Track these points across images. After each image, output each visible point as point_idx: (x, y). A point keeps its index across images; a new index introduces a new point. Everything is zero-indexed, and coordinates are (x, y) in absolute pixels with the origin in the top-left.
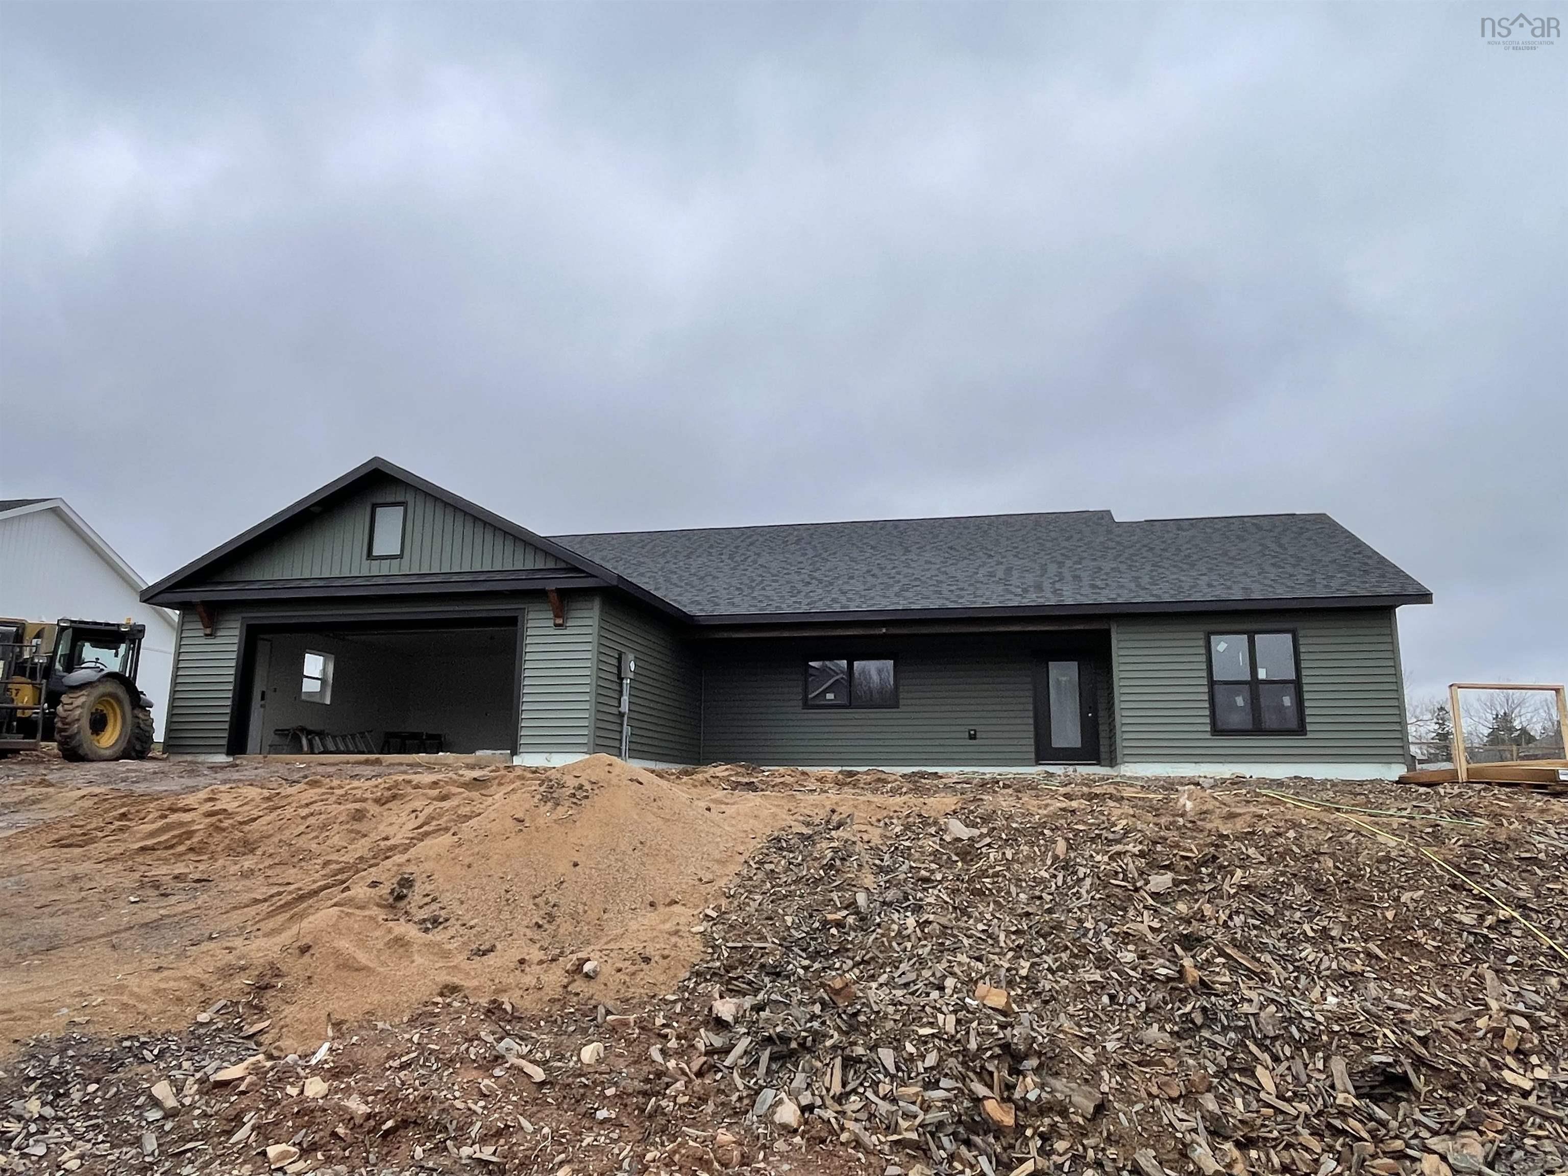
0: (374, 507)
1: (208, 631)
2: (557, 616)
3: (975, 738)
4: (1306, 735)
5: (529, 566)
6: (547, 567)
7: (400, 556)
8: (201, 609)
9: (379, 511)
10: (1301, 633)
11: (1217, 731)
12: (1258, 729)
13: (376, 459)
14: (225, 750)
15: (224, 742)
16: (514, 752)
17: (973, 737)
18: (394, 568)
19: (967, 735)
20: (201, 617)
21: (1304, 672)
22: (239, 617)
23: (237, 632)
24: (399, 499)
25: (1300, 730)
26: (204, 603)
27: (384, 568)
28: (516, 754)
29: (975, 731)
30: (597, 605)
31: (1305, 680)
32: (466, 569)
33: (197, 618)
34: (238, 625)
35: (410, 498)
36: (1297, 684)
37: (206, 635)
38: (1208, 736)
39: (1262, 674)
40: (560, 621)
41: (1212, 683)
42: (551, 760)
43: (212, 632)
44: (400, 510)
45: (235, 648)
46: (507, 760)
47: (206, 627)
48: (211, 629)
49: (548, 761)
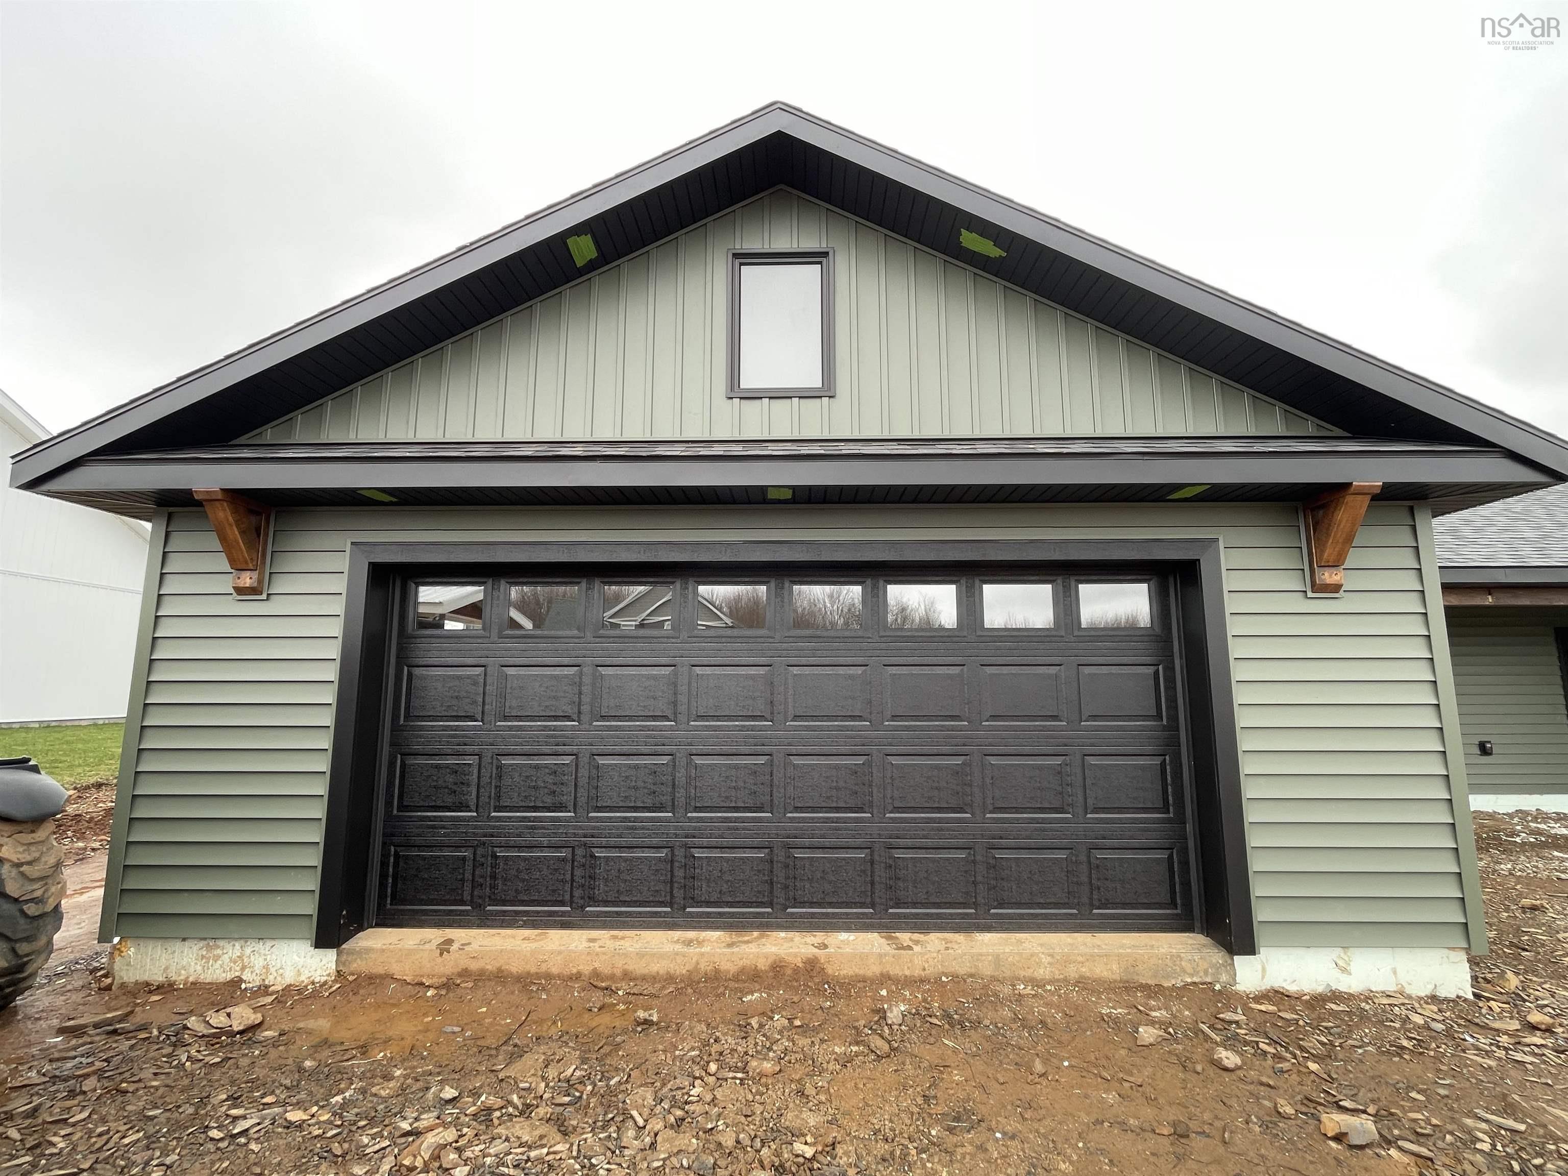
0: (735, 263)
1: (247, 579)
2: (1314, 561)
7: (828, 393)
8: (223, 514)
9: (753, 274)
14: (309, 929)
15: (310, 907)
20: (223, 539)
22: (345, 540)
23: (340, 585)
24: (811, 244)
26: (232, 496)
28: (1245, 950)
30: (1426, 536)
33: (211, 541)
34: (342, 563)
35: (842, 246)
37: (240, 590)
40: (1323, 577)
42: (1353, 968)
43: (260, 581)
44: (812, 272)
45: (336, 628)
46: (1217, 968)
47: (238, 566)
48: (255, 575)
49: (1344, 970)
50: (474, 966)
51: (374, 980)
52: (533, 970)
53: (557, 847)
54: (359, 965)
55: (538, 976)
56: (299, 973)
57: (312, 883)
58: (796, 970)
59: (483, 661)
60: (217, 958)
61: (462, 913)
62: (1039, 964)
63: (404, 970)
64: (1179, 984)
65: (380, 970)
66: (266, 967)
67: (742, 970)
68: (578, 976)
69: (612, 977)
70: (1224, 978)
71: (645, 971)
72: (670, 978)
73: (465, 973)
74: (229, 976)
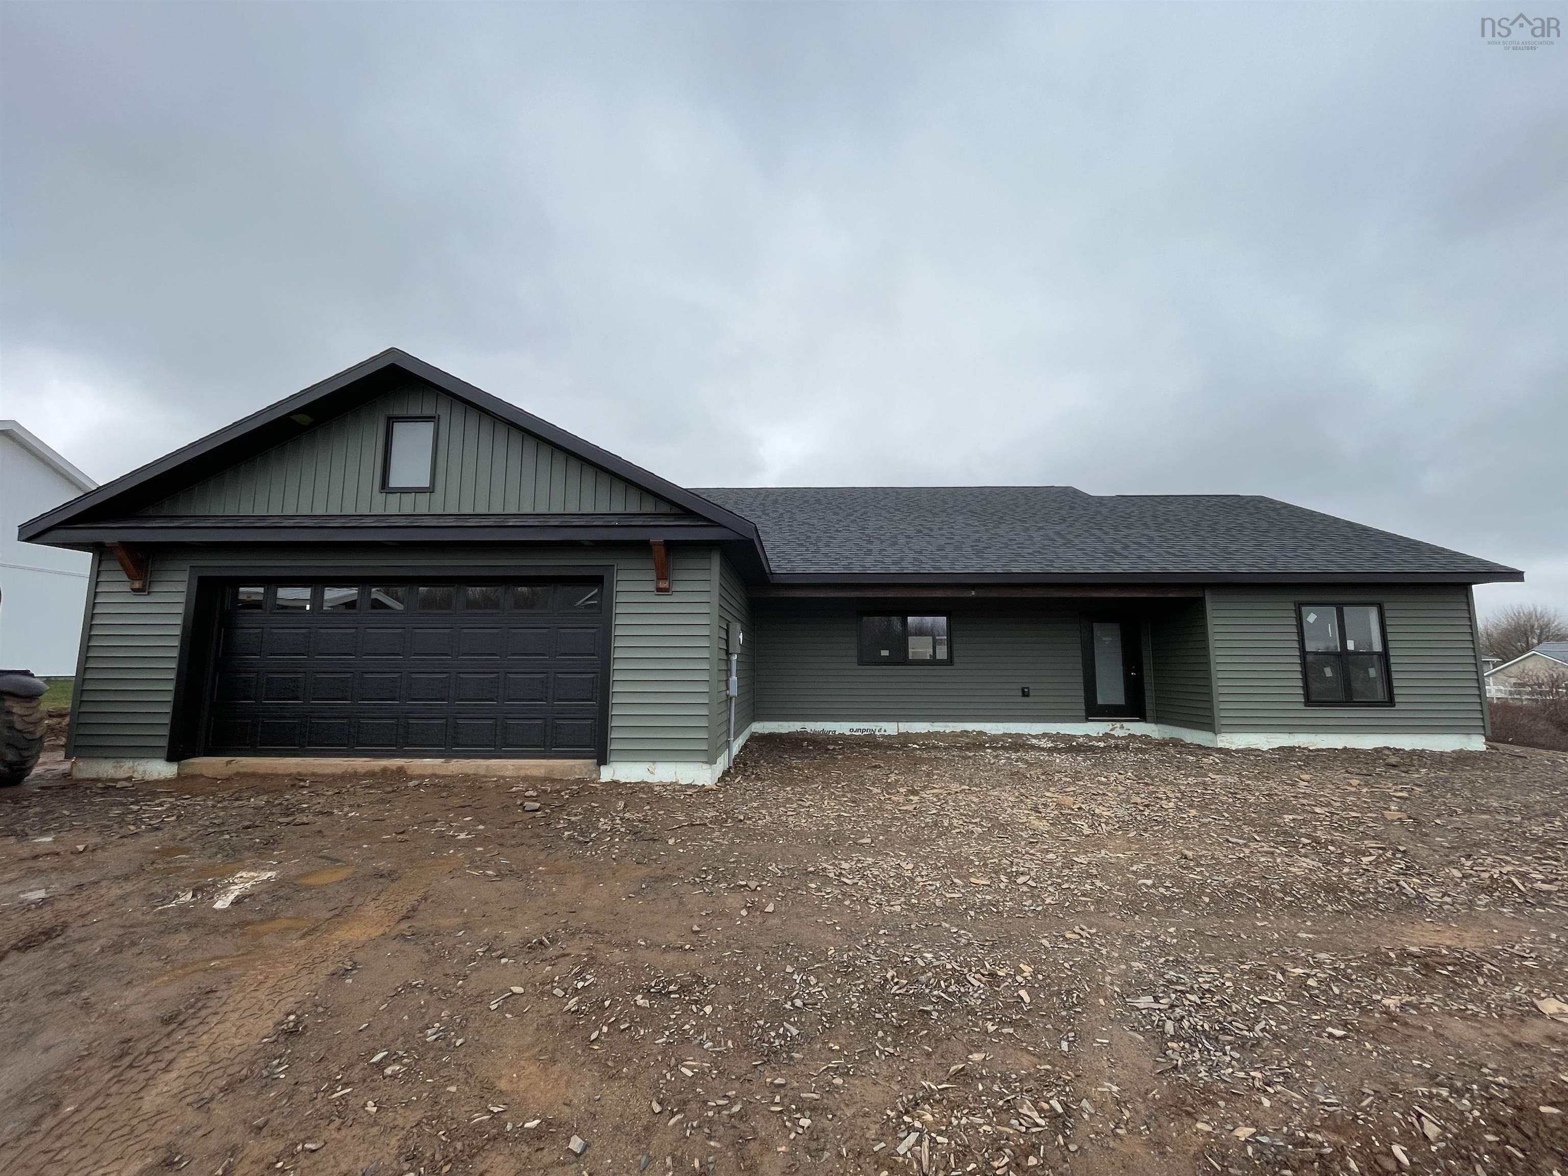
0: (391, 421)
1: (137, 585)
2: (661, 577)
3: (1028, 696)
4: (1394, 706)
5: (618, 508)
6: (644, 511)
7: (431, 490)
8: (122, 553)
9: (399, 428)
10: (1386, 606)
11: (1309, 701)
12: (1348, 700)
13: (392, 351)
14: (164, 753)
15: (164, 742)
16: (602, 760)
17: (1025, 694)
18: (422, 505)
19: (1020, 694)
20: (122, 565)
21: (1391, 645)
22: (186, 565)
23: (183, 587)
24: (428, 412)
25: (1390, 701)
26: (127, 546)
27: (407, 505)
28: (605, 763)
29: (1028, 688)
30: (715, 564)
31: (1392, 653)
32: (527, 509)
33: (117, 566)
34: (185, 576)
35: (444, 413)
36: (1385, 656)
37: (134, 590)
38: (1302, 707)
39: (1351, 646)
40: (663, 584)
41: (1303, 653)
42: (656, 771)
43: (144, 586)
44: (429, 427)
45: (180, 609)
46: (592, 772)
47: (132, 578)
48: (141, 582)
49: (652, 773)
50: (242, 770)
51: (193, 777)
52: (270, 772)
53: (294, 718)
54: (188, 771)
55: (272, 774)
56: (160, 774)
57: (166, 731)
58: (392, 771)
59: (262, 625)
60: (121, 767)
61: (246, 750)
62: (508, 769)
63: (208, 773)
64: (572, 779)
65: (198, 772)
66: (145, 771)
67: (367, 772)
68: (290, 775)
69: (305, 775)
70: (594, 776)
71: (322, 772)
72: (333, 775)
73: (238, 774)
74: (127, 775)
